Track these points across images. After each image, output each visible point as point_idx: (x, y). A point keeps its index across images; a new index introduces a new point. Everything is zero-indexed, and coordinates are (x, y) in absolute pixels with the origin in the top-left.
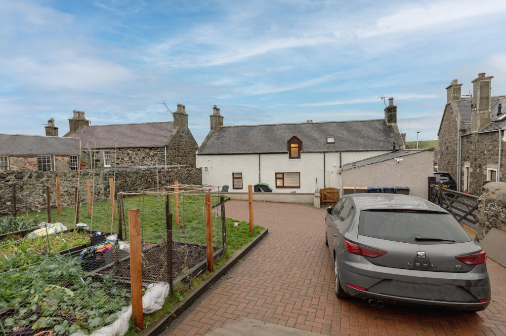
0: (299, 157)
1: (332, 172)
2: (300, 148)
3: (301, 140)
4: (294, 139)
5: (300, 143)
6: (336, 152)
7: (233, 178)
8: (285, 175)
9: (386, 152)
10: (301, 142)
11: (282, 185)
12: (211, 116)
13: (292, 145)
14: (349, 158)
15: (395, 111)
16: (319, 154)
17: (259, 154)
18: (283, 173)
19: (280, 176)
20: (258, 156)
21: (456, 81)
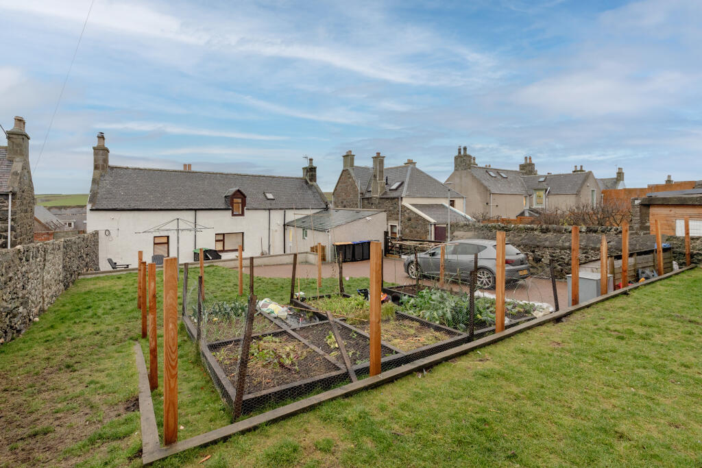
0: (243, 214)
1: (276, 231)
2: (244, 204)
3: (246, 194)
4: (239, 194)
5: (243, 197)
6: (281, 209)
7: (155, 244)
8: (225, 235)
9: (318, 211)
10: (245, 197)
11: (222, 249)
12: (94, 148)
13: (235, 200)
14: (291, 216)
15: (315, 171)
16: (264, 211)
17: (196, 210)
18: (224, 234)
19: (221, 238)
20: (193, 212)
21: (350, 151)
